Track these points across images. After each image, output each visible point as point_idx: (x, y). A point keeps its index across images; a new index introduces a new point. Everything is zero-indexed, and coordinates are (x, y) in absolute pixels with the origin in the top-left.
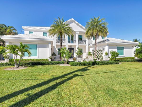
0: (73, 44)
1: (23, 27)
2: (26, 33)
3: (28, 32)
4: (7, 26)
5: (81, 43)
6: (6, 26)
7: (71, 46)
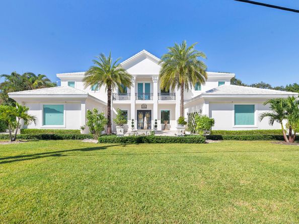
0: (149, 101)
1: (58, 75)
2: (64, 84)
3: (67, 83)
4: (37, 75)
5: (166, 98)
6: (34, 75)
7: (144, 106)
